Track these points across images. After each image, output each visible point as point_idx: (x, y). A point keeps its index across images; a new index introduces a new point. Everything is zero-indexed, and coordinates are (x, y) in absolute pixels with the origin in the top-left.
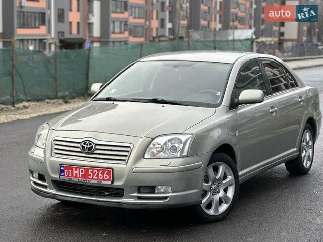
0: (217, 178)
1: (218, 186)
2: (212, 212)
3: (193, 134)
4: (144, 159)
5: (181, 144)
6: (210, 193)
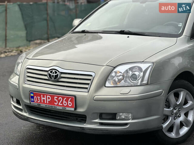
0: (178, 104)
2: (174, 135)
3: (153, 63)
4: (105, 87)
5: (142, 72)
6: (171, 118)
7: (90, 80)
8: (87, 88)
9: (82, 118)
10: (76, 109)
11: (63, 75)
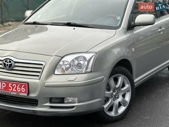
0: (117, 87)
1: (118, 93)
2: (113, 114)
3: (96, 53)
4: (54, 74)
5: (86, 61)
6: (111, 99)
7: (41, 68)
8: (38, 76)
9: (34, 102)
10: (28, 94)
11: (16, 64)
